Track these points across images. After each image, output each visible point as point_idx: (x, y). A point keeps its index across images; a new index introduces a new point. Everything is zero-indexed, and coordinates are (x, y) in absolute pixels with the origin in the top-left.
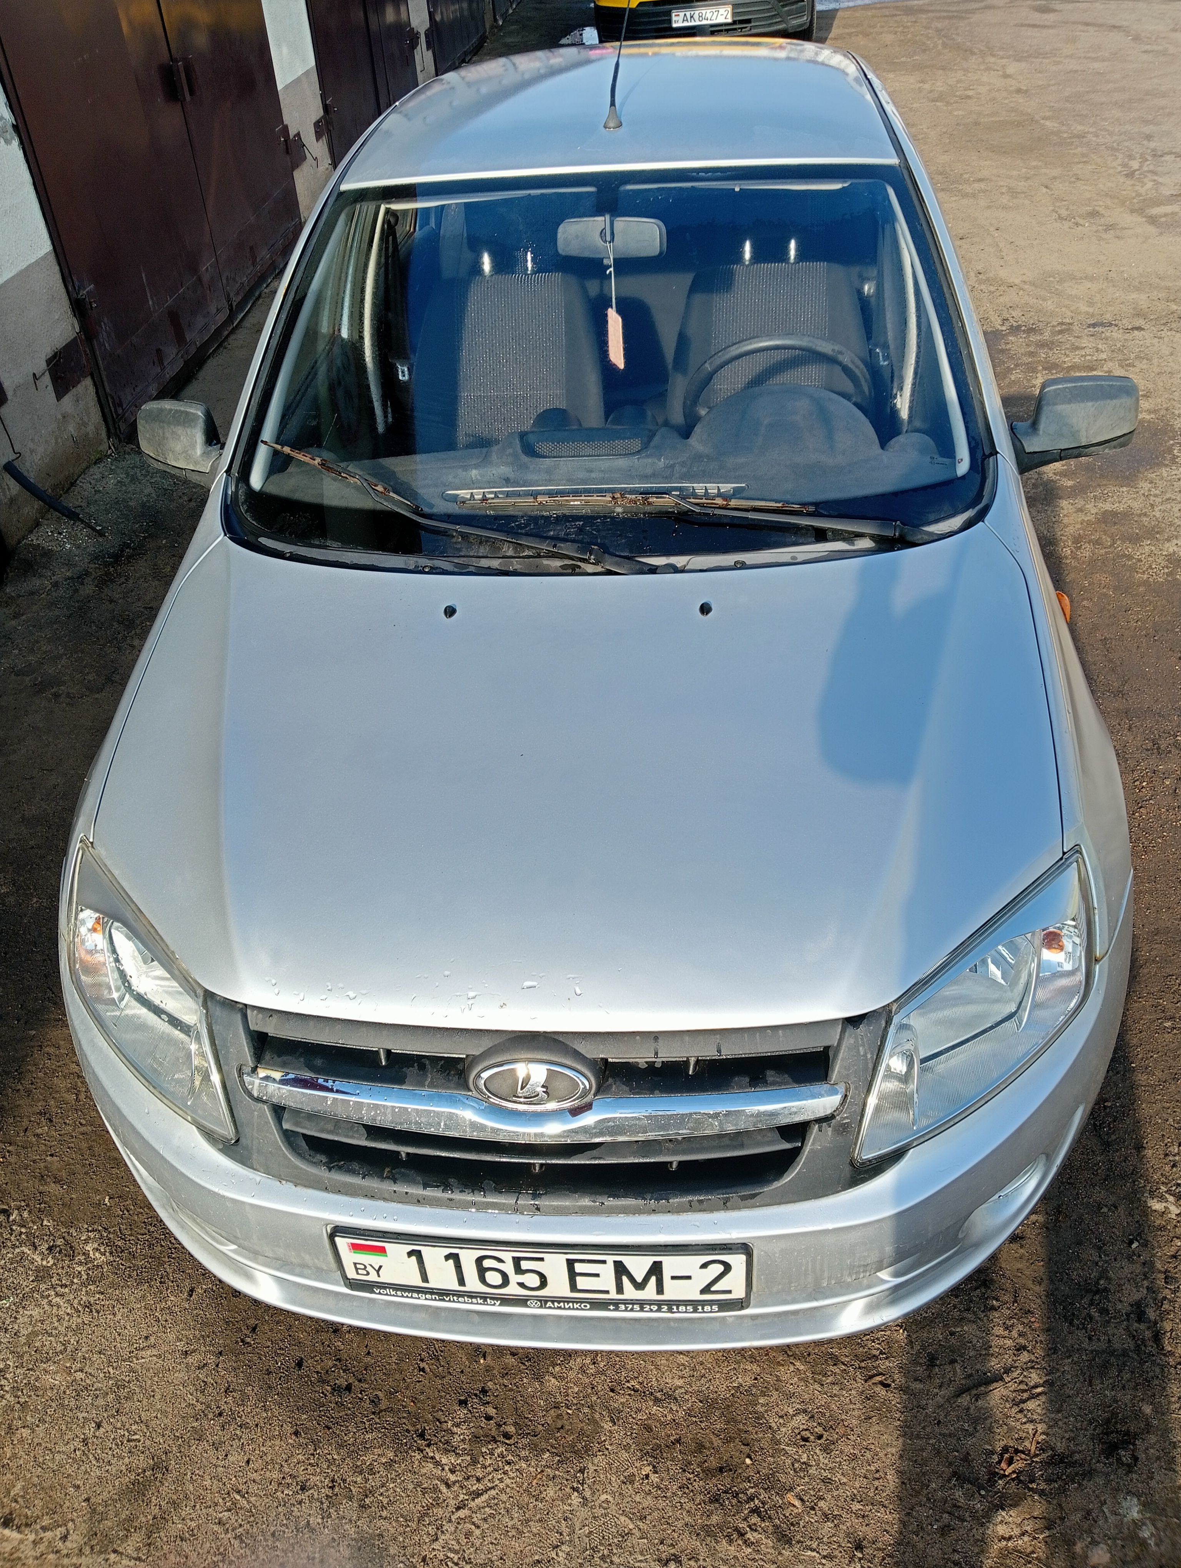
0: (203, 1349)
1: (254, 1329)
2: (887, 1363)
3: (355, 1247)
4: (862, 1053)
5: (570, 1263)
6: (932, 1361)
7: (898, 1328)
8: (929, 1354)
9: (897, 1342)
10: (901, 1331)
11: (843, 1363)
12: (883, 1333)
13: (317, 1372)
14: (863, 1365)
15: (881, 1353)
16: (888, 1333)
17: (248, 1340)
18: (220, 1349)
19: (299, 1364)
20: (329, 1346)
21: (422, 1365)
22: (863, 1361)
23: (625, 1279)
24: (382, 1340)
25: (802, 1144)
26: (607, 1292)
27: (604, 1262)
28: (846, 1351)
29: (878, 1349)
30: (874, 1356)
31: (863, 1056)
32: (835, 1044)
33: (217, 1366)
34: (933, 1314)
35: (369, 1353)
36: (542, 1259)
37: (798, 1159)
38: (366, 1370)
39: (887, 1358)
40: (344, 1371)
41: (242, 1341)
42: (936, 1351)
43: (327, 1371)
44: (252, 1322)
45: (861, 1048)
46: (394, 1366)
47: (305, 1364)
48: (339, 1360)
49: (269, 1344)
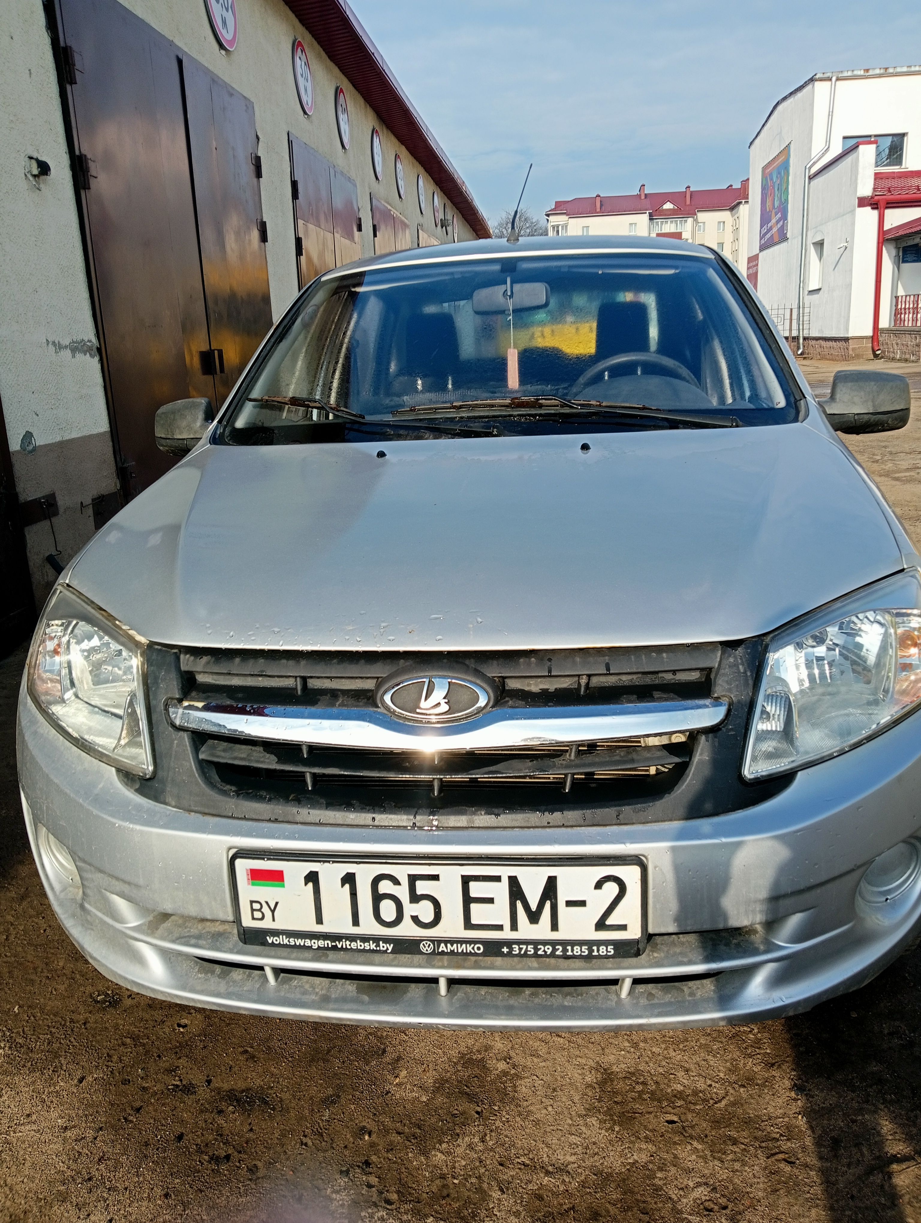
0: (84, 1125)
1: (138, 1110)
2: (789, 1144)
3: (256, 875)
4: (742, 671)
5: (466, 880)
6: (836, 1143)
7: (796, 1115)
8: (833, 1138)
9: (797, 1127)
10: (800, 1117)
11: (743, 1144)
12: (781, 1120)
13: (197, 1145)
14: (763, 1145)
15: (781, 1135)
16: (786, 1119)
17: (131, 1118)
18: (101, 1125)
19: (180, 1138)
20: (211, 1123)
21: (305, 1140)
22: (763, 1142)
23: (519, 905)
24: (265, 1120)
25: (690, 759)
26: (500, 928)
27: (498, 879)
28: (745, 1134)
29: (778, 1133)
30: (774, 1138)
31: (743, 673)
32: (716, 666)
33: (95, 1138)
34: (831, 1105)
35: (251, 1130)
36: (436, 878)
37: (687, 771)
38: (247, 1143)
39: (788, 1140)
40: (224, 1144)
41: (125, 1119)
42: (839, 1135)
43: (207, 1145)
44: (138, 1104)
45: (741, 667)
46: (276, 1141)
47: (185, 1137)
48: (221, 1135)
49: (152, 1121)
